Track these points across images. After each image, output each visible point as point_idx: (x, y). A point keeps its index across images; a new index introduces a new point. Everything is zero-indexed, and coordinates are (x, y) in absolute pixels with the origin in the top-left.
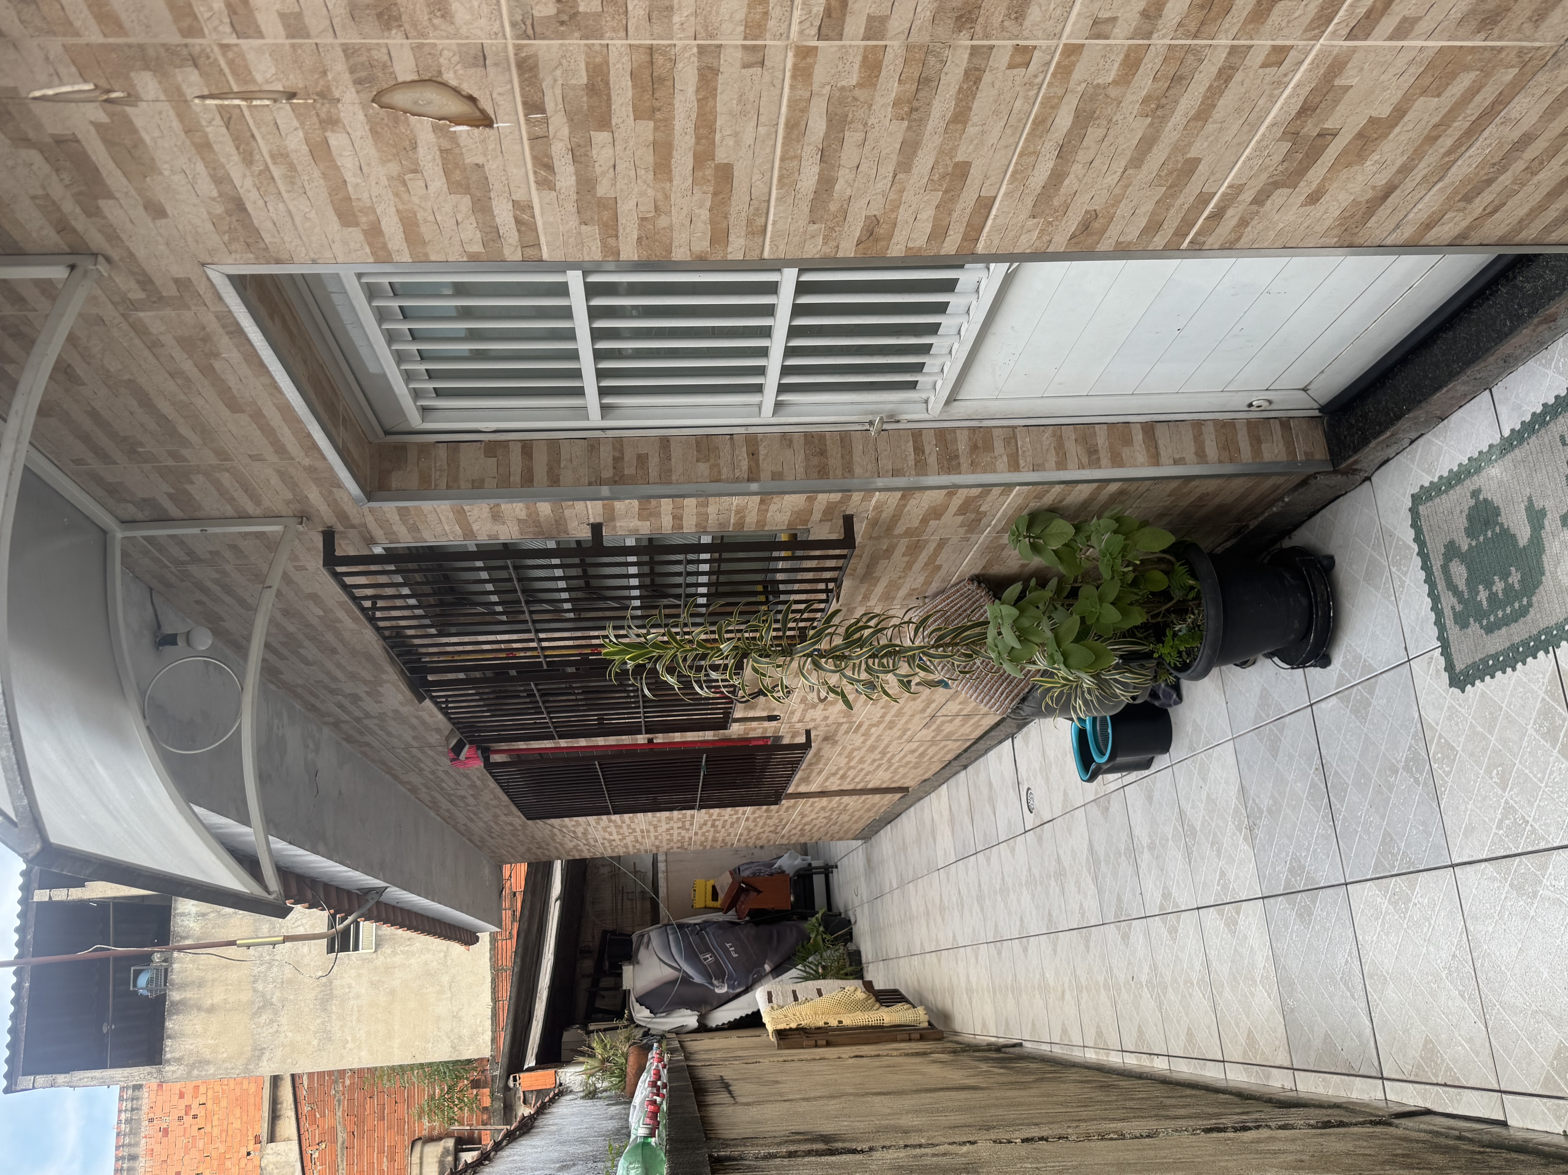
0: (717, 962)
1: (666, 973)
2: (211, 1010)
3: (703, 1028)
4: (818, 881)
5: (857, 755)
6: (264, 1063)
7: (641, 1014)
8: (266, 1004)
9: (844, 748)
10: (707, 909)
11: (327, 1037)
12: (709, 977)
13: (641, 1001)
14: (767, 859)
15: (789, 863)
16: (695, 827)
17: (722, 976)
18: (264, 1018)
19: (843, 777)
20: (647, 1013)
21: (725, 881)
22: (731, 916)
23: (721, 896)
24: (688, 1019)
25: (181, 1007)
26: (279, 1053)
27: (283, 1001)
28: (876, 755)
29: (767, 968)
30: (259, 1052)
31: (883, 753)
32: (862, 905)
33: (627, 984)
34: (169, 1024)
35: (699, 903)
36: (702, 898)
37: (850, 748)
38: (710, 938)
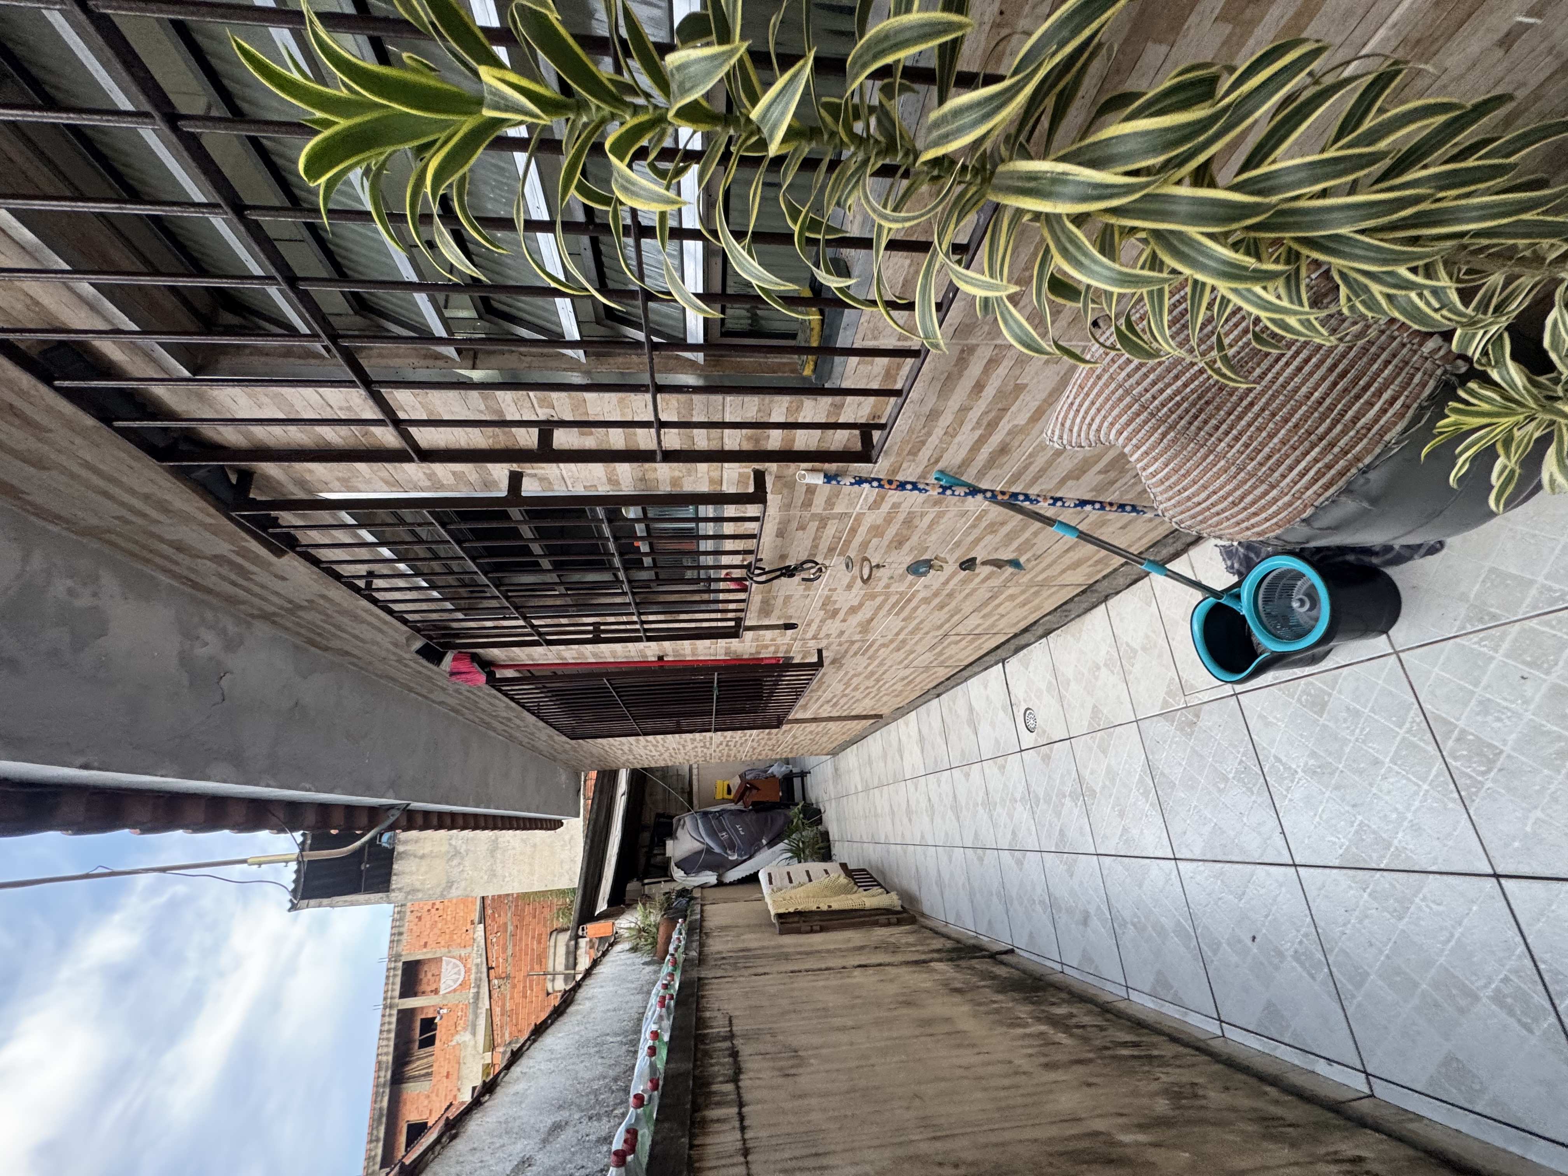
0: (730, 838)
1: (697, 846)
2: (422, 857)
3: (720, 884)
4: (797, 782)
5: (855, 681)
6: (453, 890)
7: (678, 874)
8: (457, 853)
9: (846, 673)
10: (724, 801)
11: (493, 874)
12: (724, 848)
13: (678, 865)
14: (762, 767)
15: (778, 770)
16: (714, 747)
17: (733, 847)
18: (455, 862)
19: (835, 705)
20: (682, 873)
21: (736, 782)
22: (740, 806)
23: (733, 792)
24: (711, 878)
25: (403, 855)
26: (463, 884)
27: (467, 851)
28: (871, 683)
29: (764, 842)
30: (450, 884)
31: (878, 680)
32: (830, 800)
33: (669, 853)
34: (395, 866)
35: (719, 796)
36: (721, 793)
37: (852, 672)
38: (726, 823)
